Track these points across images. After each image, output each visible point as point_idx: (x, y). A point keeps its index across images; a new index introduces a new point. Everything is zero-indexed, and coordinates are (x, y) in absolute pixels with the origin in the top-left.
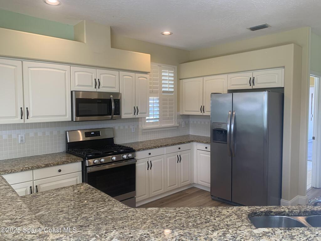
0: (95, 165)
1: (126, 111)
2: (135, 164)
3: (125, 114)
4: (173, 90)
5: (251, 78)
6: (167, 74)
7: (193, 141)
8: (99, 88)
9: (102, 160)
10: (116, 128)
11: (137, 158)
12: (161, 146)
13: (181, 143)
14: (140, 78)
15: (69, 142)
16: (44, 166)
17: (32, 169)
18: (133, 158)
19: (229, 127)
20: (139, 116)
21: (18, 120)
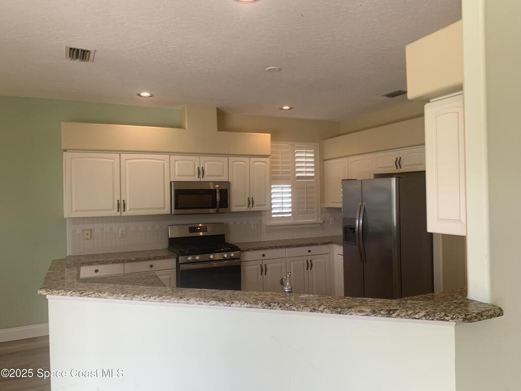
0: (189, 263)
1: (237, 202)
2: (240, 265)
3: (236, 206)
4: (313, 175)
5: (397, 158)
6: (304, 155)
7: (331, 243)
8: (203, 177)
9: (197, 258)
10: (231, 223)
11: (242, 259)
12: (280, 247)
13: (312, 245)
14: (256, 163)
15: (170, 237)
16: (135, 259)
17: (123, 262)
18: (239, 259)
19: (359, 223)
20: (255, 208)
21: (115, 213)
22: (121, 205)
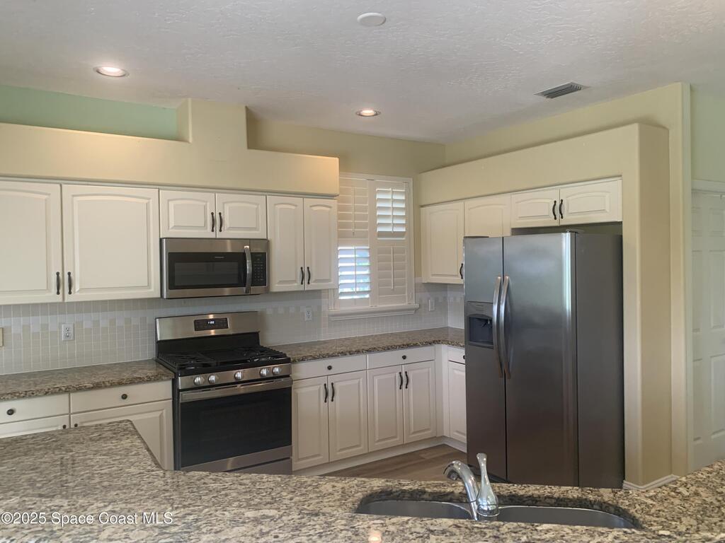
0: (198, 388)
1: (282, 276)
2: (291, 388)
3: (281, 282)
4: (403, 230)
5: (555, 202)
6: (389, 197)
7: (438, 342)
8: (221, 231)
9: (213, 378)
10: (269, 312)
11: (294, 375)
12: (358, 352)
13: (408, 346)
14: (315, 208)
15: (159, 339)
16: (92, 386)
17: (68, 391)
18: (288, 376)
19: (497, 311)
20: (313, 286)
21: (51, 297)
22: (64, 282)
